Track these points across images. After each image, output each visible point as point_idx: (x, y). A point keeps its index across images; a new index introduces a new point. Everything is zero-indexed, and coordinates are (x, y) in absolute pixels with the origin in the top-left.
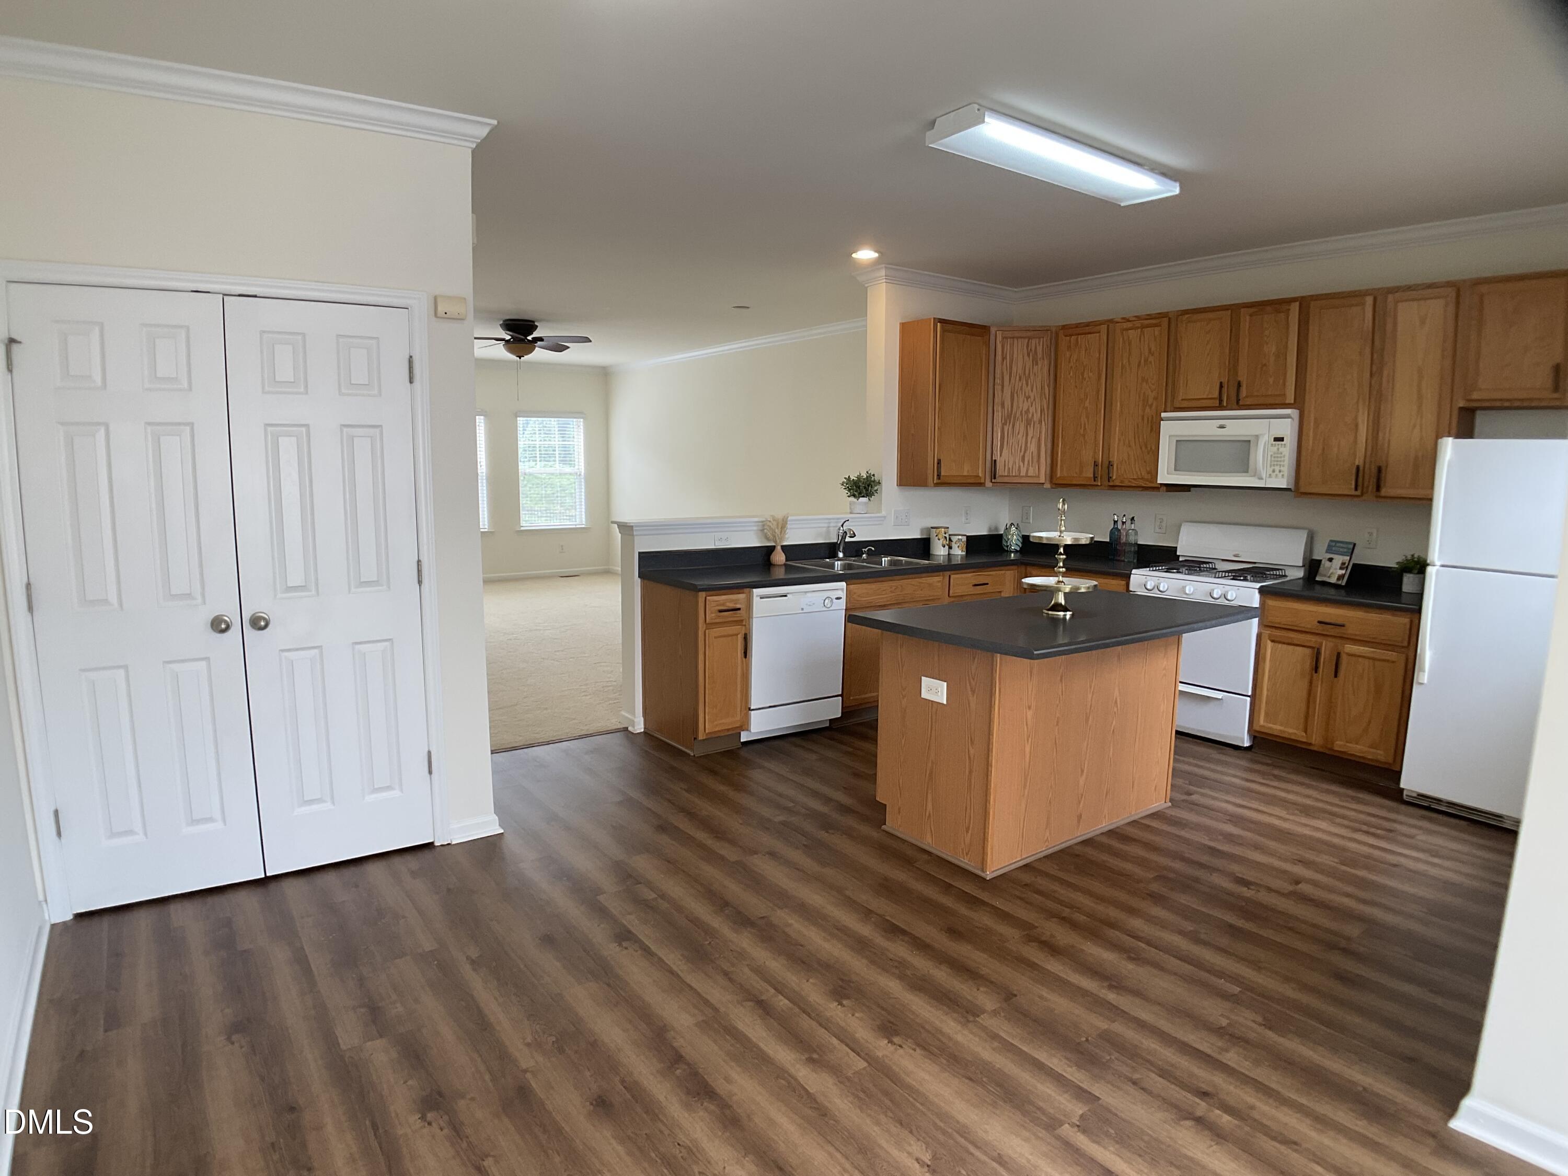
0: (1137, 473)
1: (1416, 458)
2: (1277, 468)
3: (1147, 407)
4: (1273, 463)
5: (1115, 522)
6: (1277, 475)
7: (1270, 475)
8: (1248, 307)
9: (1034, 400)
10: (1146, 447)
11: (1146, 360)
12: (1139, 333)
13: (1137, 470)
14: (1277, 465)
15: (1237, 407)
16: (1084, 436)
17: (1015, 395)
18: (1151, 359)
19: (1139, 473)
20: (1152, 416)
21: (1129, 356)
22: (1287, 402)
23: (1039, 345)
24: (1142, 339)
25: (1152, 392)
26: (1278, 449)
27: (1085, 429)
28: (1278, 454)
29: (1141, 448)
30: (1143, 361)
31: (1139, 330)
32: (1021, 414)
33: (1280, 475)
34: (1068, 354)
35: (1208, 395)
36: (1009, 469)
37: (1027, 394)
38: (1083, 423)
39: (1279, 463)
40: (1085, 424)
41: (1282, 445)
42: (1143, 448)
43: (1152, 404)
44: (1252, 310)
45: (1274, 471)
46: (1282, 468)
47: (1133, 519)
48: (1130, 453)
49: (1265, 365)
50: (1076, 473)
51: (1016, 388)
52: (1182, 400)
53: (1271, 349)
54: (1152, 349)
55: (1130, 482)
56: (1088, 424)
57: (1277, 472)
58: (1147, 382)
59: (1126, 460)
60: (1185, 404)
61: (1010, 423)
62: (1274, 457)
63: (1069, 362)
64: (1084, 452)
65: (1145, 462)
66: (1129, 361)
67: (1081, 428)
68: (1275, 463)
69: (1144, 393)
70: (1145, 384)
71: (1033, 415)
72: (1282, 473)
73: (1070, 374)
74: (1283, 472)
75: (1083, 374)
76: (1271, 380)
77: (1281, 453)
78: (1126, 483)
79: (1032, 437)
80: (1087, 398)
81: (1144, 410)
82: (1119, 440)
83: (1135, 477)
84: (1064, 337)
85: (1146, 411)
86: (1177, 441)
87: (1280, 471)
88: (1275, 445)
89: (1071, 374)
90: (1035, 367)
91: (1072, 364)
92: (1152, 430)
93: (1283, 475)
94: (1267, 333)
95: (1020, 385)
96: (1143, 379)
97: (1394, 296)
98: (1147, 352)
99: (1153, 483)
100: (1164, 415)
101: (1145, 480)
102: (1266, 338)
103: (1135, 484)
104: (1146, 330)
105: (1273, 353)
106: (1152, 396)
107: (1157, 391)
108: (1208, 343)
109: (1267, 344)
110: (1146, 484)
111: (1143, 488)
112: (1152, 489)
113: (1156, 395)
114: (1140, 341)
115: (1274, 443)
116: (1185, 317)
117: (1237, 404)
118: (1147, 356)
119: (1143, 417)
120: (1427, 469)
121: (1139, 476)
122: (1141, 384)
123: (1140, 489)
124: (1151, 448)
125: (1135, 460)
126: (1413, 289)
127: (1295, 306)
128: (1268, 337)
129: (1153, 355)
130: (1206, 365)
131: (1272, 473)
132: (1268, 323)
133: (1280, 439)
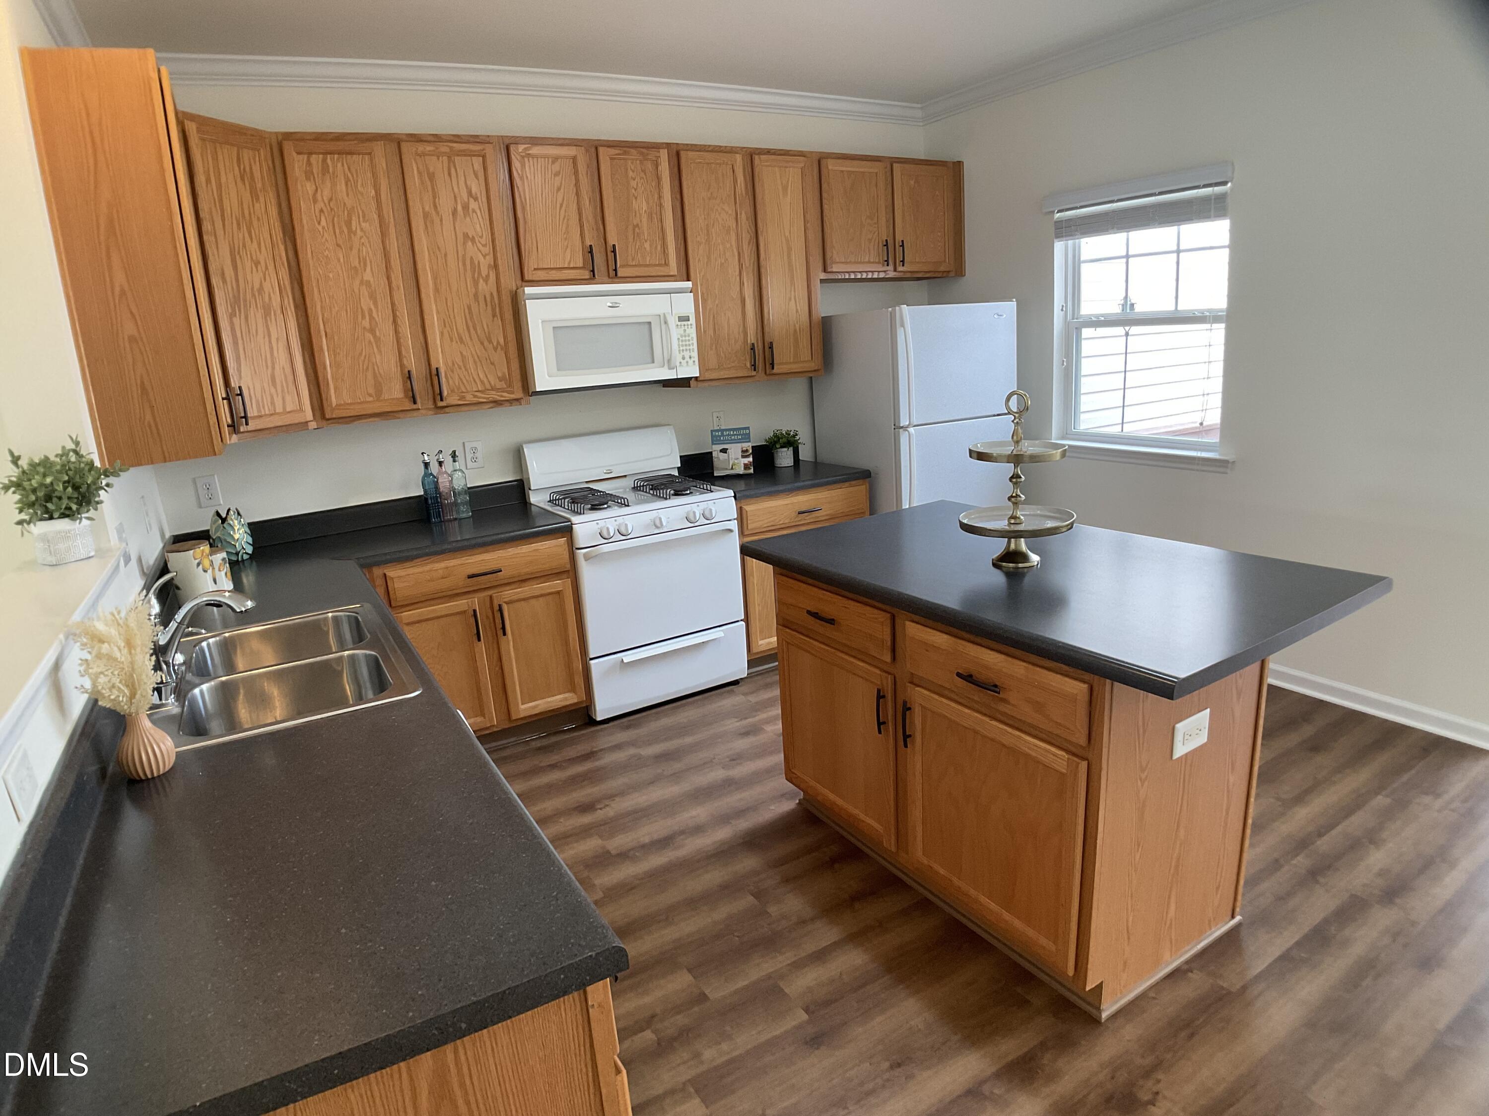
0: (482, 382)
1: (795, 331)
2: (687, 354)
3: (481, 281)
4: (681, 348)
5: (426, 465)
6: (687, 362)
7: (680, 363)
8: (609, 146)
9: (267, 268)
10: (490, 342)
11: (466, 207)
12: (446, 165)
13: (482, 375)
14: (686, 350)
15: (606, 279)
16: (372, 331)
17: (238, 257)
18: (473, 205)
19: (485, 381)
20: (492, 294)
21: (434, 197)
22: (672, 273)
23: (255, 162)
24: (453, 170)
25: (484, 256)
26: (685, 330)
27: (371, 318)
28: (685, 336)
29: (482, 343)
30: (459, 208)
31: (445, 158)
32: (254, 295)
33: (691, 362)
34: (310, 187)
35: (569, 263)
36: (257, 402)
37: (254, 258)
38: (365, 308)
39: (688, 348)
40: (370, 310)
41: (688, 325)
42: (486, 343)
43: (488, 276)
44: (613, 151)
45: (684, 358)
46: (692, 354)
47: (454, 455)
48: (464, 353)
49: (638, 225)
50: (370, 395)
51: (236, 242)
52: (535, 269)
53: (641, 205)
54: (473, 192)
55: (475, 396)
56: (377, 311)
57: (687, 358)
58: (473, 240)
59: (461, 364)
60: (541, 275)
61: (240, 311)
62: (682, 341)
63: (315, 201)
64: (378, 357)
65: (492, 364)
66: (435, 207)
67: (363, 317)
68: (684, 348)
69: (472, 258)
70: (470, 243)
71: (270, 298)
72: (692, 359)
73: (319, 223)
74: (694, 357)
75: (349, 223)
76: (647, 245)
77: (689, 336)
78: (470, 398)
79: (277, 339)
80: (365, 265)
81: (476, 283)
82: (442, 334)
83: (480, 389)
84: (295, 154)
85: (480, 287)
86: (554, 328)
87: (690, 358)
88: (681, 325)
89: (323, 223)
90: (257, 205)
91: (320, 205)
92: (494, 316)
93: (694, 362)
94: (633, 184)
95: (241, 236)
96: (466, 236)
97: (760, 158)
98: (465, 195)
99: (513, 393)
100: (528, 290)
101: (497, 390)
102: (633, 191)
103: (484, 398)
104: (457, 159)
105: (645, 211)
106: (485, 263)
107: (492, 255)
108: (559, 189)
109: (636, 198)
110: (502, 396)
111: (497, 403)
112: (511, 402)
113: (492, 263)
114: (450, 174)
115: (679, 323)
116: (521, 148)
117: (614, 276)
118: (466, 200)
119: (476, 296)
120: (804, 342)
121: (488, 387)
122: (464, 243)
123: (491, 405)
124: (498, 343)
125: (475, 362)
126: (774, 154)
127: (664, 154)
128: (635, 190)
129: (476, 199)
130: (561, 219)
131: (682, 361)
132: (633, 171)
133: (687, 319)
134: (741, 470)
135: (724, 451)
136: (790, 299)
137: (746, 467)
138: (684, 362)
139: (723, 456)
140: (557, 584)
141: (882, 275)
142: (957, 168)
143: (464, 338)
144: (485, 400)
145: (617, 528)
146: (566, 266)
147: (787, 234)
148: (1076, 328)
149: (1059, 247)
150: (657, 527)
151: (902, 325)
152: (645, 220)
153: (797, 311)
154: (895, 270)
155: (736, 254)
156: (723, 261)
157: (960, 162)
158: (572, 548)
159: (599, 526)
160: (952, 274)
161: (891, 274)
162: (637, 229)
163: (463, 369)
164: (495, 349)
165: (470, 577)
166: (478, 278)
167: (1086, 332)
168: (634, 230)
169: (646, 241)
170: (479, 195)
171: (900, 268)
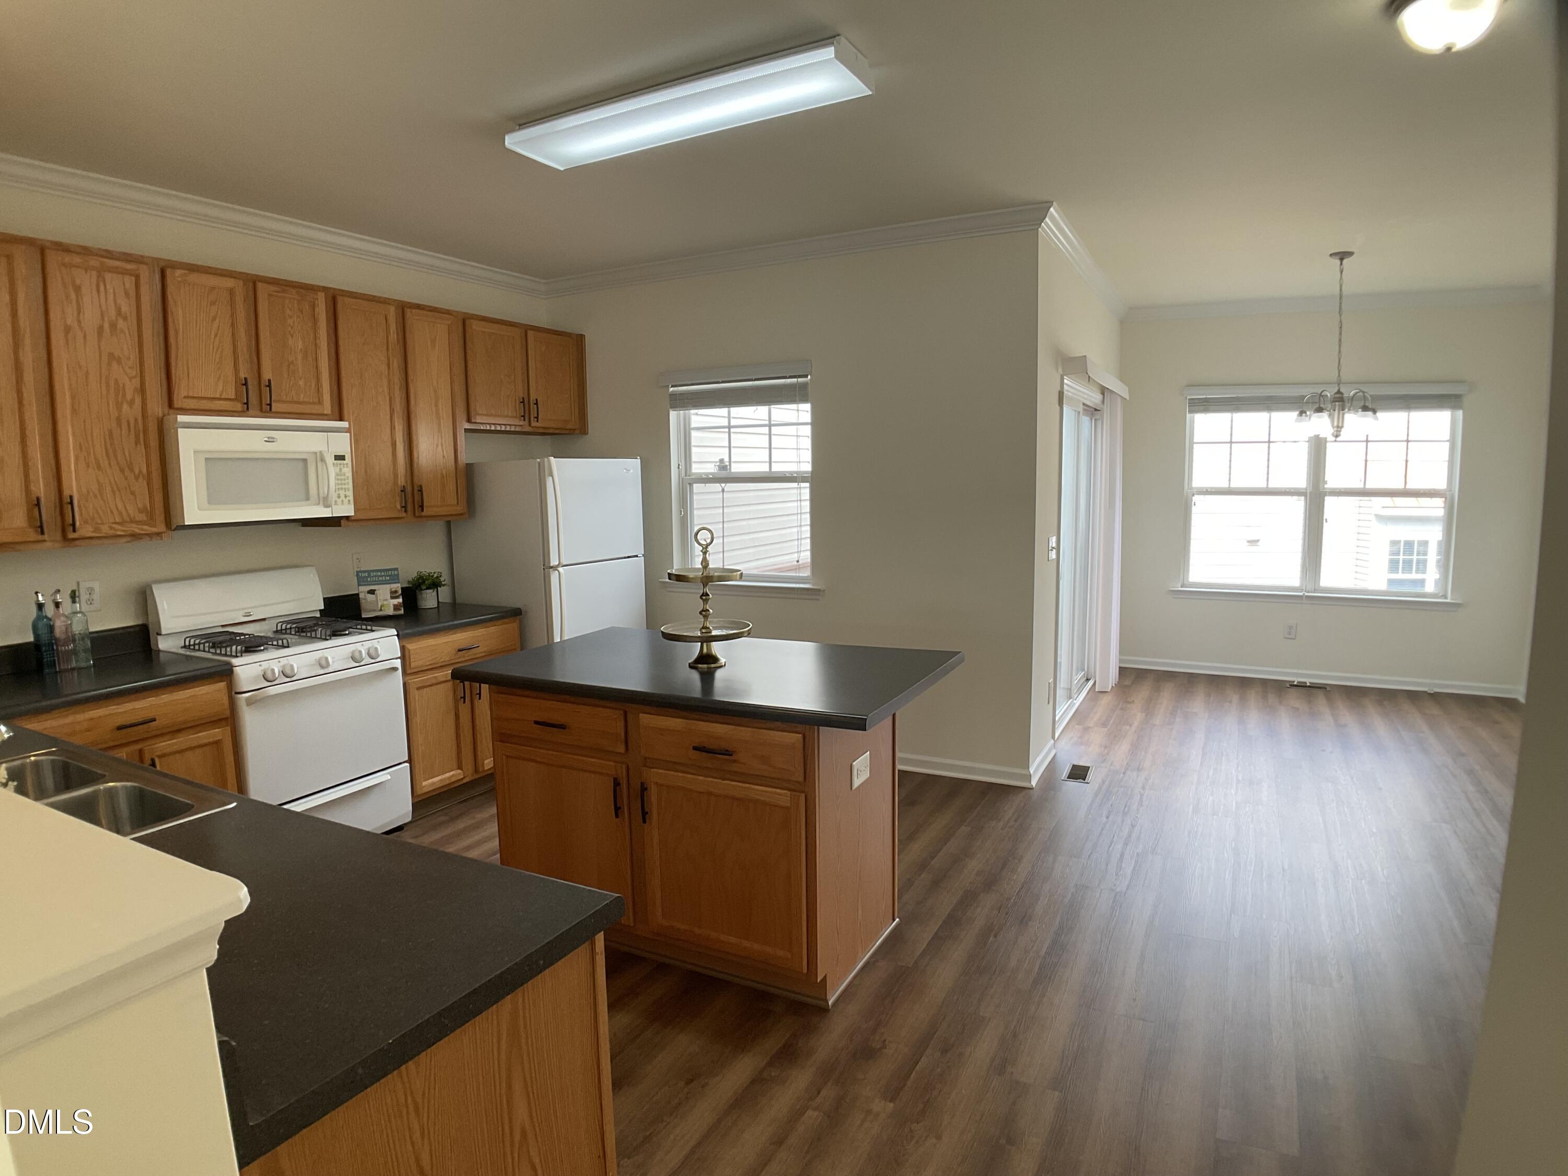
0: (120, 513)
1: (442, 475)
2: (342, 493)
3: (125, 404)
4: (337, 487)
5: (40, 606)
6: (342, 501)
7: (336, 501)
8: (269, 283)
10: (132, 470)
11: (113, 326)
12: (94, 279)
13: (120, 506)
14: (342, 489)
15: (258, 413)
18: (121, 324)
19: (124, 512)
20: (136, 420)
21: (79, 312)
22: (325, 412)
24: (102, 288)
25: (131, 379)
26: (341, 470)
28: (341, 475)
29: (122, 472)
30: (106, 325)
31: (94, 273)
33: (346, 501)
35: (221, 395)
39: (343, 487)
41: (344, 464)
42: (127, 472)
43: (133, 400)
44: (272, 288)
45: (339, 497)
46: (347, 493)
47: (74, 595)
48: (101, 481)
49: (293, 362)
52: (185, 397)
53: (297, 344)
54: (123, 310)
55: (111, 528)
57: (343, 497)
58: (119, 361)
59: (97, 493)
60: (192, 404)
62: (338, 480)
65: (133, 493)
66: (79, 321)
68: (340, 487)
69: (116, 380)
70: (115, 364)
72: (348, 498)
74: (349, 496)
76: (301, 383)
77: (345, 475)
78: (105, 530)
81: (119, 406)
82: (77, 458)
83: (117, 520)
85: (124, 411)
86: (206, 459)
87: (346, 497)
88: (337, 464)
92: (137, 442)
93: (349, 501)
94: (290, 321)
96: (111, 355)
97: (411, 312)
98: (113, 313)
99: (155, 526)
100: (181, 418)
101: (138, 522)
102: (290, 328)
103: (124, 531)
104: (108, 276)
105: (301, 349)
106: (131, 386)
107: (138, 379)
108: (214, 319)
109: (292, 336)
110: (143, 530)
111: (135, 537)
112: (150, 536)
113: (139, 386)
114: (98, 291)
115: (336, 462)
116: (178, 272)
117: (267, 410)
118: (114, 318)
119: (119, 420)
120: (451, 486)
121: (126, 518)
122: (109, 364)
123: (129, 539)
124: (140, 472)
125: (113, 492)
126: (423, 309)
127: (321, 297)
128: (292, 328)
129: (125, 319)
130: (215, 350)
131: (337, 499)
132: (290, 310)
133: (342, 458)
134: (391, 612)
135: (372, 592)
136: (437, 446)
137: (396, 608)
138: (339, 501)
139: (370, 597)
140: (215, 733)
141: (518, 429)
142: (579, 340)
143: (102, 465)
144: (123, 533)
145: (281, 670)
146: (218, 396)
147: (435, 383)
148: (689, 484)
149: (673, 414)
150: (322, 667)
151: (551, 475)
152: (300, 357)
153: (444, 457)
154: (530, 424)
155: (388, 398)
156: (375, 405)
157: (582, 335)
158: (232, 692)
159: (262, 668)
160: (577, 432)
161: (528, 429)
162: (291, 366)
163: (99, 496)
164: (137, 478)
165: (120, 728)
166: (122, 403)
167: (697, 487)
168: (289, 366)
169: (301, 379)
170: (128, 314)
171: (534, 424)
